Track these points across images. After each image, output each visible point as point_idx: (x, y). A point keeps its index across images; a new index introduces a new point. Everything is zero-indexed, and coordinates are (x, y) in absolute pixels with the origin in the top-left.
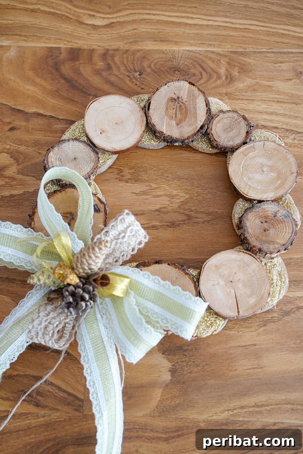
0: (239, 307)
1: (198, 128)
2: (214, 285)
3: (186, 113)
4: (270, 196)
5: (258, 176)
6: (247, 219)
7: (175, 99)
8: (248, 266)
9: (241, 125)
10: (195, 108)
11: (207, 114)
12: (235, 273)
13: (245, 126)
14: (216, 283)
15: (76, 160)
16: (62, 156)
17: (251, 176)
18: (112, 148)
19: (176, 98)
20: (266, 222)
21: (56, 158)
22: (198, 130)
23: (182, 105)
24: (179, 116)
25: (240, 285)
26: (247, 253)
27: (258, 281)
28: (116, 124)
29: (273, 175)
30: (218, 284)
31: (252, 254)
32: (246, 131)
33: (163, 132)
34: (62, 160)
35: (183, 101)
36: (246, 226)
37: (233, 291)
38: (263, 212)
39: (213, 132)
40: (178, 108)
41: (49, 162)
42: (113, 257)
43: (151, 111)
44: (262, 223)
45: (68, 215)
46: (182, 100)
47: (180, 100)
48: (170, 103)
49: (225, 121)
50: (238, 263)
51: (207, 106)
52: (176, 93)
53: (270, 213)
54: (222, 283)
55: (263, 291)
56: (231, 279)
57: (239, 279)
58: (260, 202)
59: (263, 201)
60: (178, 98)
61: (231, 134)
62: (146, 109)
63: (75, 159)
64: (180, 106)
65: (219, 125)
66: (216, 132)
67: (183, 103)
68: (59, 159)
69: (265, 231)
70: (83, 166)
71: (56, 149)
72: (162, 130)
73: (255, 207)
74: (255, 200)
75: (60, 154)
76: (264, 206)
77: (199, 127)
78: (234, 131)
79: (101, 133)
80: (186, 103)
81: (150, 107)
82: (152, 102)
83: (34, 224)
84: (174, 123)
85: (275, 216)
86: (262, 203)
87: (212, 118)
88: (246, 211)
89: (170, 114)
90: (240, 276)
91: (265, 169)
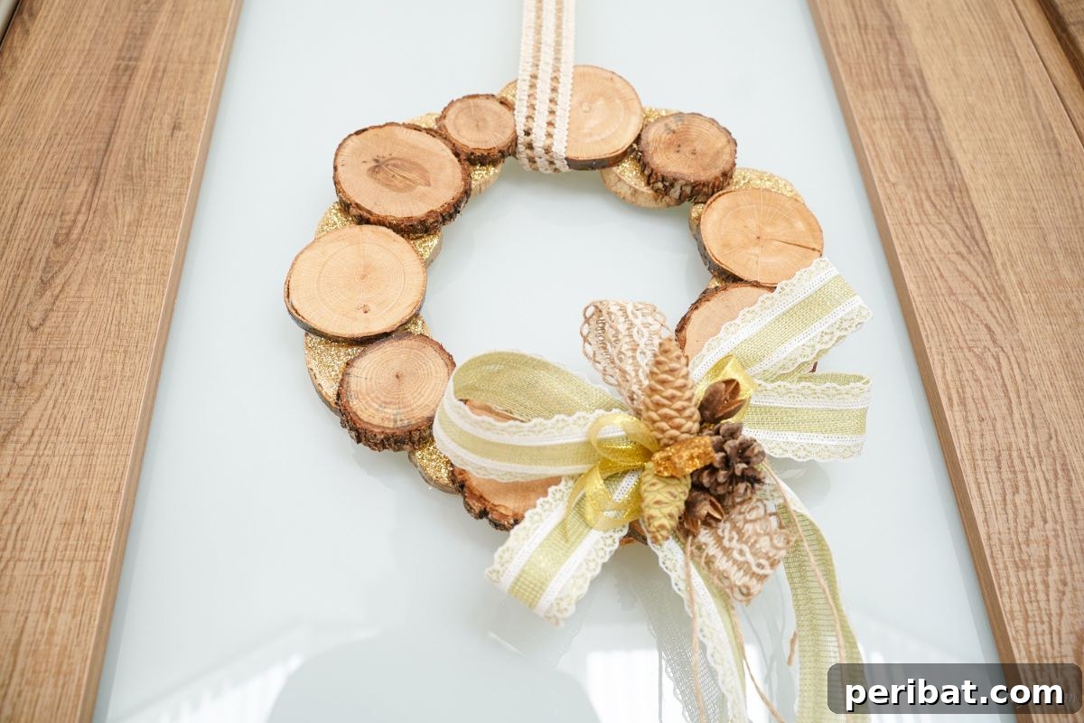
0: (806, 245)
1: (456, 160)
2: (757, 263)
3: (415, 164)
4: (634, 123)
5: (592, 123)
6: (663, 167)
7: (377, 166)
8: (738, 206)
9: (483, 105)
10: (414, 147)
11: (434, 136)
12: (746, 227)
13: (488, 101)
14: (753, 258)
15: (402, 375)
16: (378, 398)
17: (585, 131)
18: (410, 306)
19: (374, 164)
20: (679, 146)
21: (377, 410)
22: (460, 161)
23: (393, 162)
24: (413, 176)
25: (769, 230)
26: (716, 198)
28: (364, 277)
29: (600, 103)
30: (756, 256)
31: (721, 192)
32: (498, 107)
33: (432, 211)
34: (388, 400)
35: (389, 157)
36: (675, 173)
37: (776, 243)
38: (659, 143)
39: (472, 145)
40: (397, 170)
41: (382, 425)
43: (376, 211)
44: (678, 151)
46: (383, 157)
47: (381, 160)
48: (380, 176)
49: (461, 121)
50: (728, 216)
51: (420, 130)
52: (364, 160)
53: (666, 136)
54: (757, 250)
55: (787, 206)
56: (755, 236)
57: (758, 226)
58: (638, 139)
59: (639, 135)
60: (377, 161)
61: (492, 124)
62: (364, 216)
63: (397, 377)
64: (394, 165)
65: (464, 132)
66: (475, 142)
67: (392, 159)
68: (383, 405)
69: (695, 154)
70: (425, 368)
71: (355, 403)
72: (426, 211)
73: (646, 149)
74: (631, 146)
75: (372, 399)
76: (649, 138)
77: (453, 157)
78: (489, 119)
79: (366, 312)
80: (394, 155)
81: (368, 208)
82: (357, 201)
83: (506, 508)
84: (421, 188)
85: (674, 132)
86: (643, 137)
87: (444, 133)
89: (400, 185)
90: (752, 223)
91: (585, 107)
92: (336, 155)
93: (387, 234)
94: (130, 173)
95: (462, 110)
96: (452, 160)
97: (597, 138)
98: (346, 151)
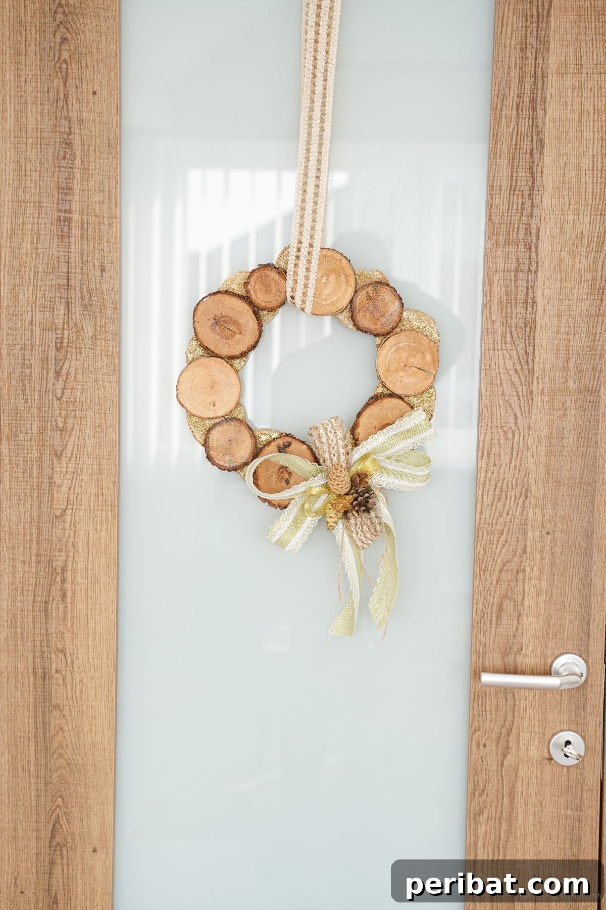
0: (428, 370)
2: (401, 382)
3: (234, 320)
4: (351, 291)
5: (327, 291)
6: (361, 324)
7: (215, 323)
9: (269, 273)
10: (233, 308)
11: (242, 301)
12: (400, 358)
13: (271, 270)
14: (400, 378)
15: (232, 440)
16: (222, 451)
17: (323, 297)
19: (213, 321)
21: (222, 457)
22: (257, 318)
23: (223, 319)
24: (233, 328)
25: (411, 360)
26: (388, 338)
27: (415, 343)
28: (212, 387)
29: (333, 277)
30: (402, 377)
31: (391, 334)
32: (277, 275)
33: (243, 352)
34: (226, 453)
35: (220, 316)
36: (367, 328)
37: (413, 369)
38: (362, 306)
40: (225, 324)
41: (224, 465)
42: (341, 454)
43: (216, 352)
44: (370, 313)
45: (281, 470)
46: (218, 316)
47: (217, 318)
48: (218, 329)
49: (257, 287)
50: (393, 350)
51: (235, 296)
52: (208, 318)
53: (366, 302)
54: (402, 374)
55: (425, 343)
56: (403, 364)
57: (407, 358)
58: (351, 302)
59: (352, 300)
60: (215, 319)
61: (274, 289)
62: (210, 353)
63: (230, 441)
64: (224, 321)
65: (259, 296)
66: (265, 302)
67: (223, 317)
68: (224, 455)
70: (242, 437)
71: (212, 452)
72: (240, 352)
73: (354, 310)
74: (348, 304)
75: (219, 451)
76: (358, 302)
77: (253, 315)
78: (272, 285)
79: (214, 406)
80: (223, 314)
81: (212, 349)
82: (208, 345)
84: (238, 336)
85: (370, 299)
86: (354, 302)
87: (248, 298)
88: (353, 320)
89: (227, 335)
90: (404, 355)
91: (324, 281)
92: (194, 315)
93: (222, 363)
94: (84, 302)
95: (258, 278)
96: (253, 317)
97: (329, 302)
98: (199, 313)
